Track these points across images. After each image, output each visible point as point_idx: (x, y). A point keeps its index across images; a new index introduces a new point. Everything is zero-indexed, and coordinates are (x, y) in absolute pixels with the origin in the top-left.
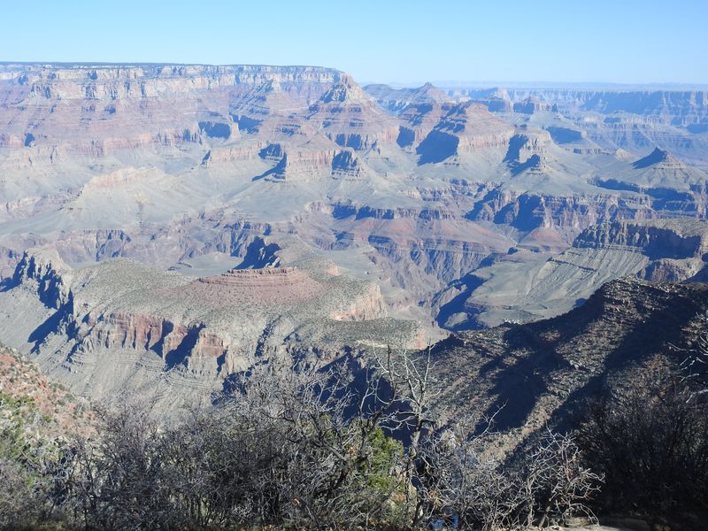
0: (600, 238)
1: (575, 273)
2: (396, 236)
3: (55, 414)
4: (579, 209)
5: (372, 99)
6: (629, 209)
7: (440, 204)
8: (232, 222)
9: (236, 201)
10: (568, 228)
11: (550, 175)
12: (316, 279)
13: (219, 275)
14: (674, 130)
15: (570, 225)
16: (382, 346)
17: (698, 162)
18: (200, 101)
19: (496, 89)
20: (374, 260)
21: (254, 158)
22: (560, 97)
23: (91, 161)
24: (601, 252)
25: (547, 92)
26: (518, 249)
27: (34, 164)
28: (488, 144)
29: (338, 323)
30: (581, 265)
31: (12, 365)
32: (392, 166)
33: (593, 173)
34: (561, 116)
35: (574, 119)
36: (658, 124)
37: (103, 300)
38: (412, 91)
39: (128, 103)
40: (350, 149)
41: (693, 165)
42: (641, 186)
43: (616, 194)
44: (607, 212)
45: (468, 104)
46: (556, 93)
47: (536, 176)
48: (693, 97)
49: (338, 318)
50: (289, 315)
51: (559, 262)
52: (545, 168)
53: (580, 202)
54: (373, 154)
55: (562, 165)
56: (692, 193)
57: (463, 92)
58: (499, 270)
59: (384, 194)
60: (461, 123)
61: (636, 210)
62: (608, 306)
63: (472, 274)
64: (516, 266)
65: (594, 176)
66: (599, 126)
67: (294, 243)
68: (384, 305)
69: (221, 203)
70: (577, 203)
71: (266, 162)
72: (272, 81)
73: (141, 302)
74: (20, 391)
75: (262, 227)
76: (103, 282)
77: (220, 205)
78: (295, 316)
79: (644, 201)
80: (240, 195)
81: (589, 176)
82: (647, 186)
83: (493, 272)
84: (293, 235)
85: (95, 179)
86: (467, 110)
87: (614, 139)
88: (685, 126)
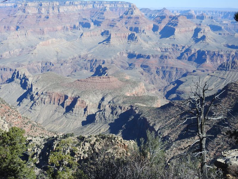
0: (228, 67)
1: (218, 80)
2: (151, 65)
3: (24, 128)
4: (220, 56)
5: (143, 14)
7: (168, 53)
8: (90, 59)
9: (92, 51)
10: (216, 63)
11: (210, 43)
12: (121, 81)
13: (85, 78)
15: (216, 62)
16: (144, 106)
18: (79, 14)
19: (190, 10)
20: (142, 74)
21: (99, 35)
22: (214, 13)
23: (40, 36)
24: (228, 72)
25: (209, 11)
26: (197, 70)
27: (19, 37)
28: (186, 31)
29: (128, 97)
30: (220, 77)
31: (9, 110)
32: (150, 39)
33: (226, 42)
34: (214, 21)
35: (219, 22)
37: (43, 87)
38: (158, 11)
39: (53, 15)
40: (135, 32)
44: (231, 57)
45: (179, 16)
46: (213, 12)
47: (204, 43)
49: (128, 95)
50: (110, 93)
51: (212, 76)
52: (207, 40)
54: (143, 34)
55: (214, 39)
57: (178, 11)
58: (189, 78)
59: (147, 50)
60: (176, 23)
62: (229, 92)
63: (179, 79)
64: (195, 77)
66: (229, 24)
67: (113, 67)
68: (145, 90)
69: (87, 52)
70: (220, 53)
71: (103, 37)
72: (106, 7)
73: (57, 88)
74: (11, 119)
75: (101, 61)
76: (43, 80)
77: (86, 53)
78: (112, 94)
80: (93, 49)
81: (224, 43)
83: (187, 79)
84: (113, 64)
85: (41, 43)
86: (178, 18)
87: (234, 30)
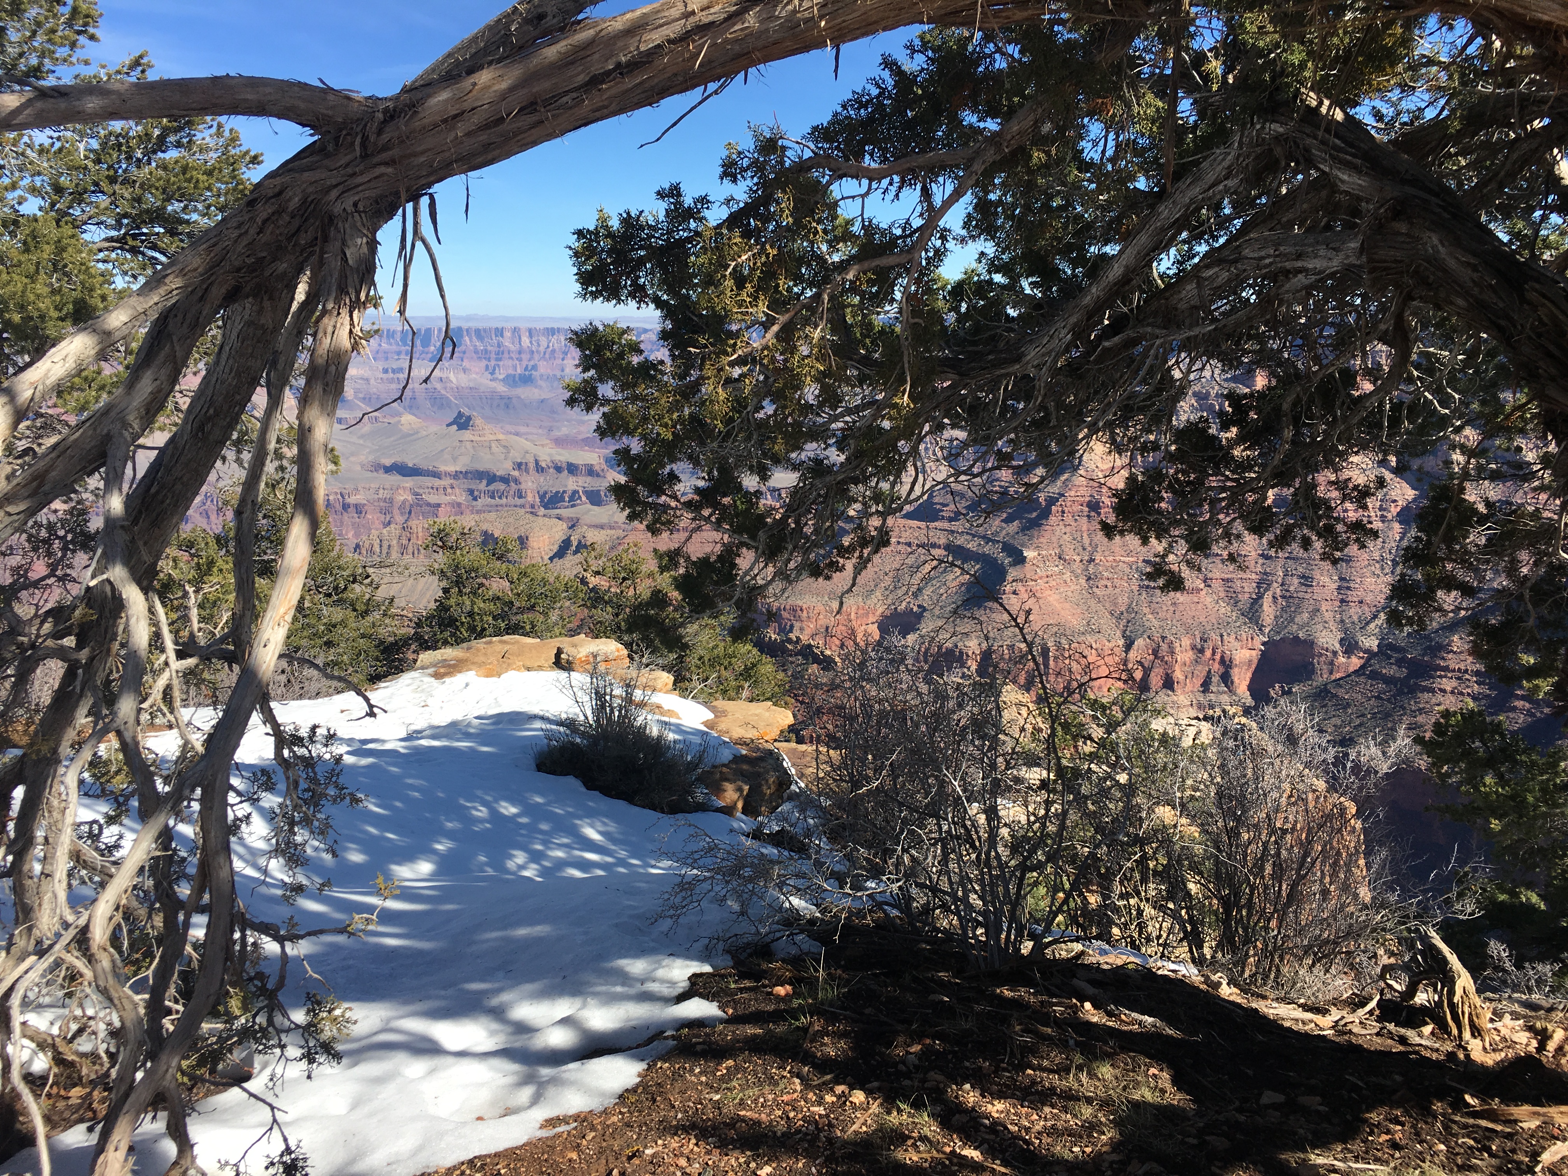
6: (429, 504)
14: (485, 382)
17: (523, 429)
36: (462, 375)
41: (517, 434)
42: (443, 468)
43: (409, 482)
48: (507, 334)
53: (352, 500)
56: (516, 473)
61: (439, 505)
65: (371, 458)
79: (449, 490)
82: (452, 469)
88: (501, 377)
